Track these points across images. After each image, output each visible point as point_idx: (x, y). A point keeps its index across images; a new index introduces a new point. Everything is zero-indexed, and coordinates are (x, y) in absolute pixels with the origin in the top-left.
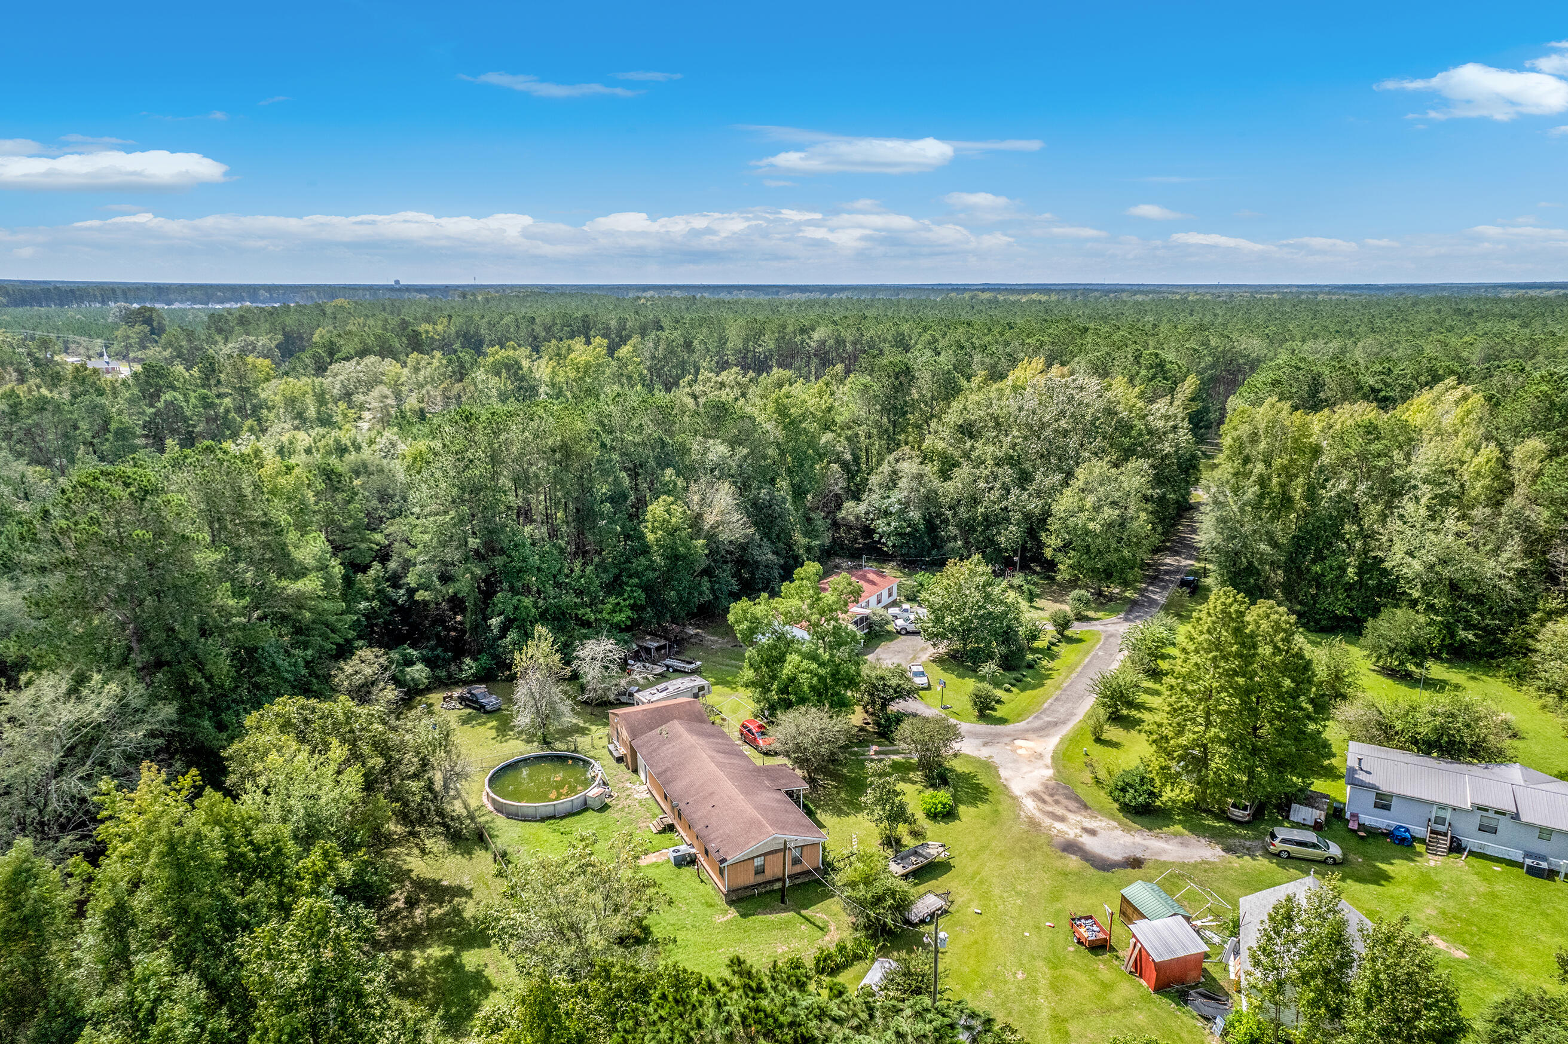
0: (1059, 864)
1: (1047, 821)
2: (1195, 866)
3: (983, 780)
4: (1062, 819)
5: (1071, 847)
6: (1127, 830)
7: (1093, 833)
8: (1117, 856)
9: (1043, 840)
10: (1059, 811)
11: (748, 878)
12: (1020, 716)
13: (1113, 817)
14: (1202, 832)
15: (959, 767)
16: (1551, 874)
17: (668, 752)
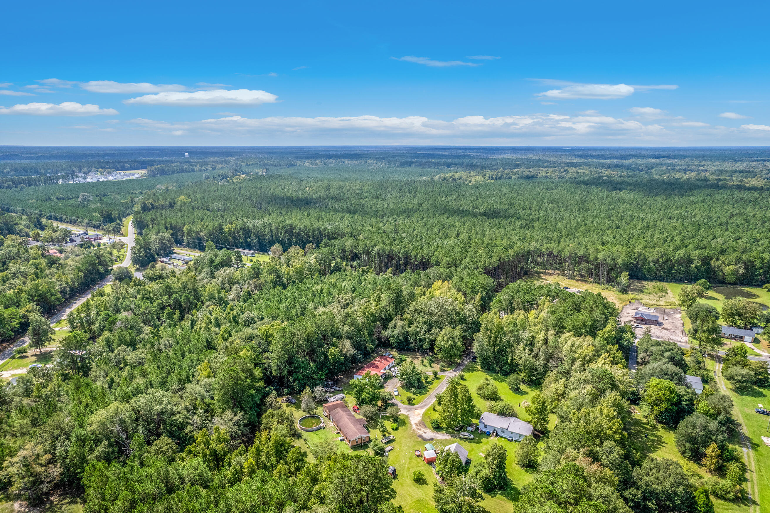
0: (416, 440)
1: (417, 430)
2: (443, 440)
3: (406, 421)
4: (420, 430)
5: (420, 436)
6: (433, 432)
7: (425, 433)
8: (428, 438)
9: (415, 435)
10: (420, 428)
11: (355, 443)
12: (418, 403)
13: (430, 429)
14: (448, 432)
15: (401, 417)
16: (512, 441)
17: (337, 415)
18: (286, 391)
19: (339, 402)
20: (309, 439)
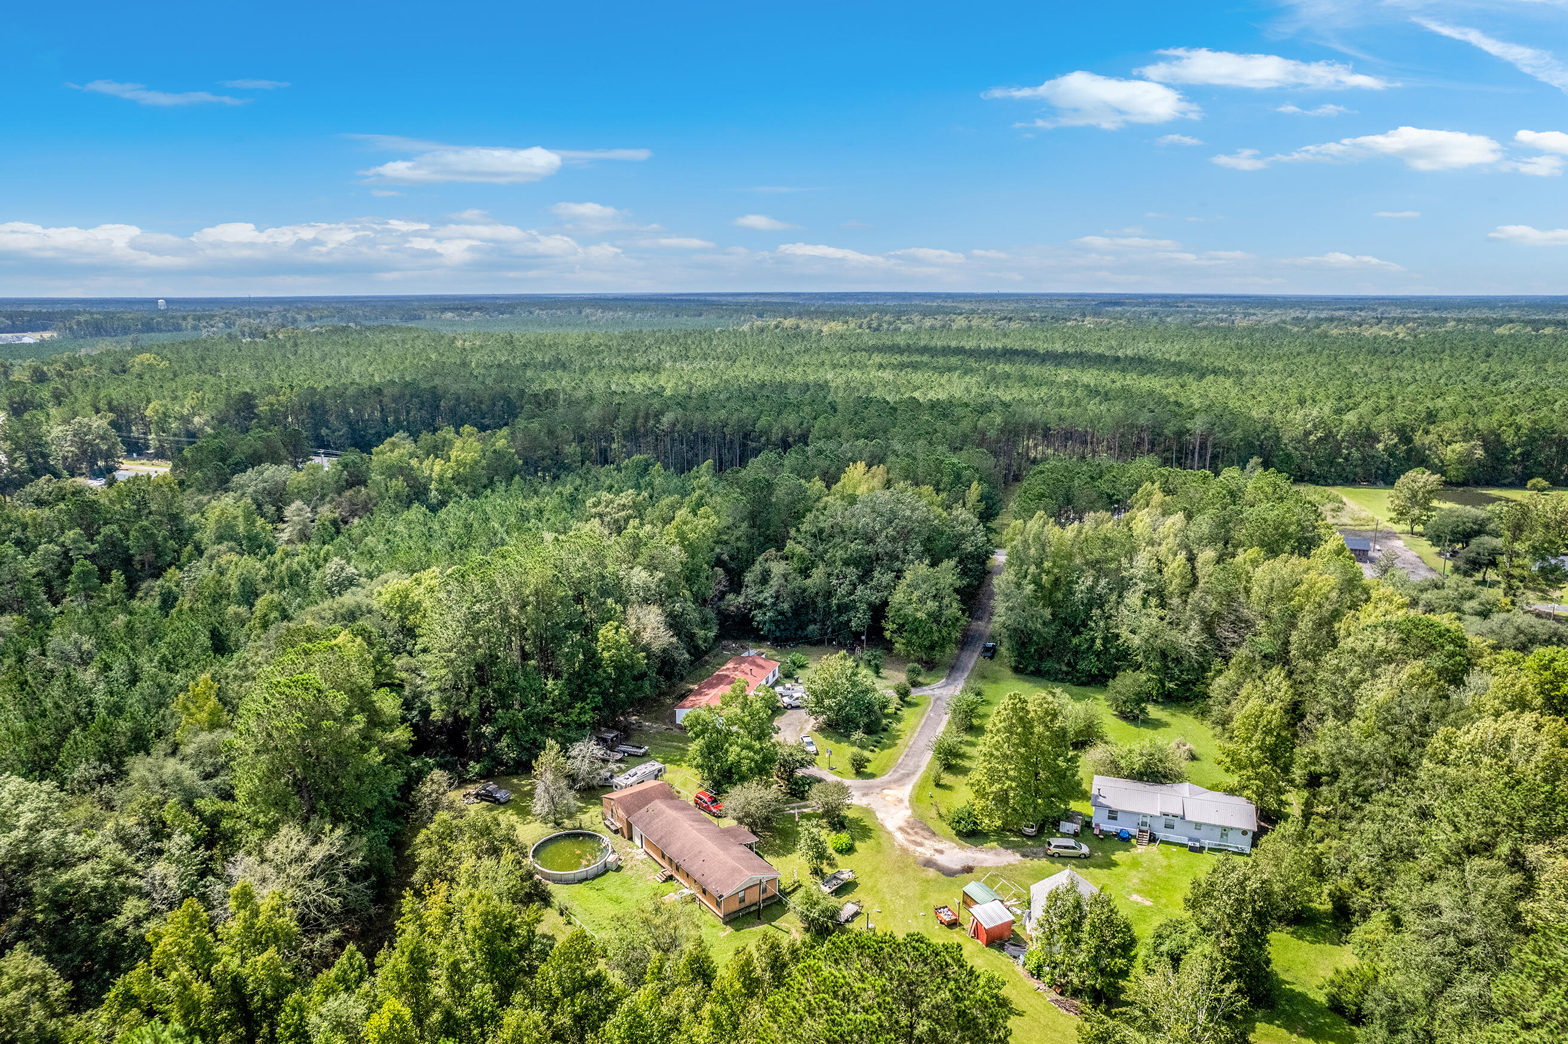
0: (923, 875)
1: (912, 847)
2: (1004, 868)
3: (867, 822)
4: (921, 845)
5: (929, 863)
6: (962, 848)
7: (941, 852)
8: (956, 866)
9: (911, 860)
10: (919, 839)
11: (735, 906)
12: (884, 771)
13: (952, 840)
14: (1008, 845)
15: (850, 814)
16: (1200, 850)
17: (657, 823)
18: (474, 767)
19: (651, 783)
20: (575, 907)
